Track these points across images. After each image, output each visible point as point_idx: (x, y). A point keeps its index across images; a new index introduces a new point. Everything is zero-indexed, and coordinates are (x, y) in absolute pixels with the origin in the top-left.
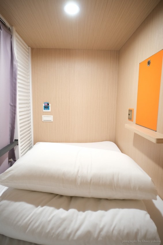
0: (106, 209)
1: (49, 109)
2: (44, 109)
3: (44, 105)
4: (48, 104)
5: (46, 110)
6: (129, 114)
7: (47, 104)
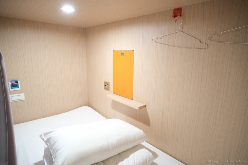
0: (128, 157)
1: (18, 87)
2: (12, 88)
3: (10, 83)
4: (17, 82)
5: (14, 88)
6: (105, 86)
7: (14, 82)
